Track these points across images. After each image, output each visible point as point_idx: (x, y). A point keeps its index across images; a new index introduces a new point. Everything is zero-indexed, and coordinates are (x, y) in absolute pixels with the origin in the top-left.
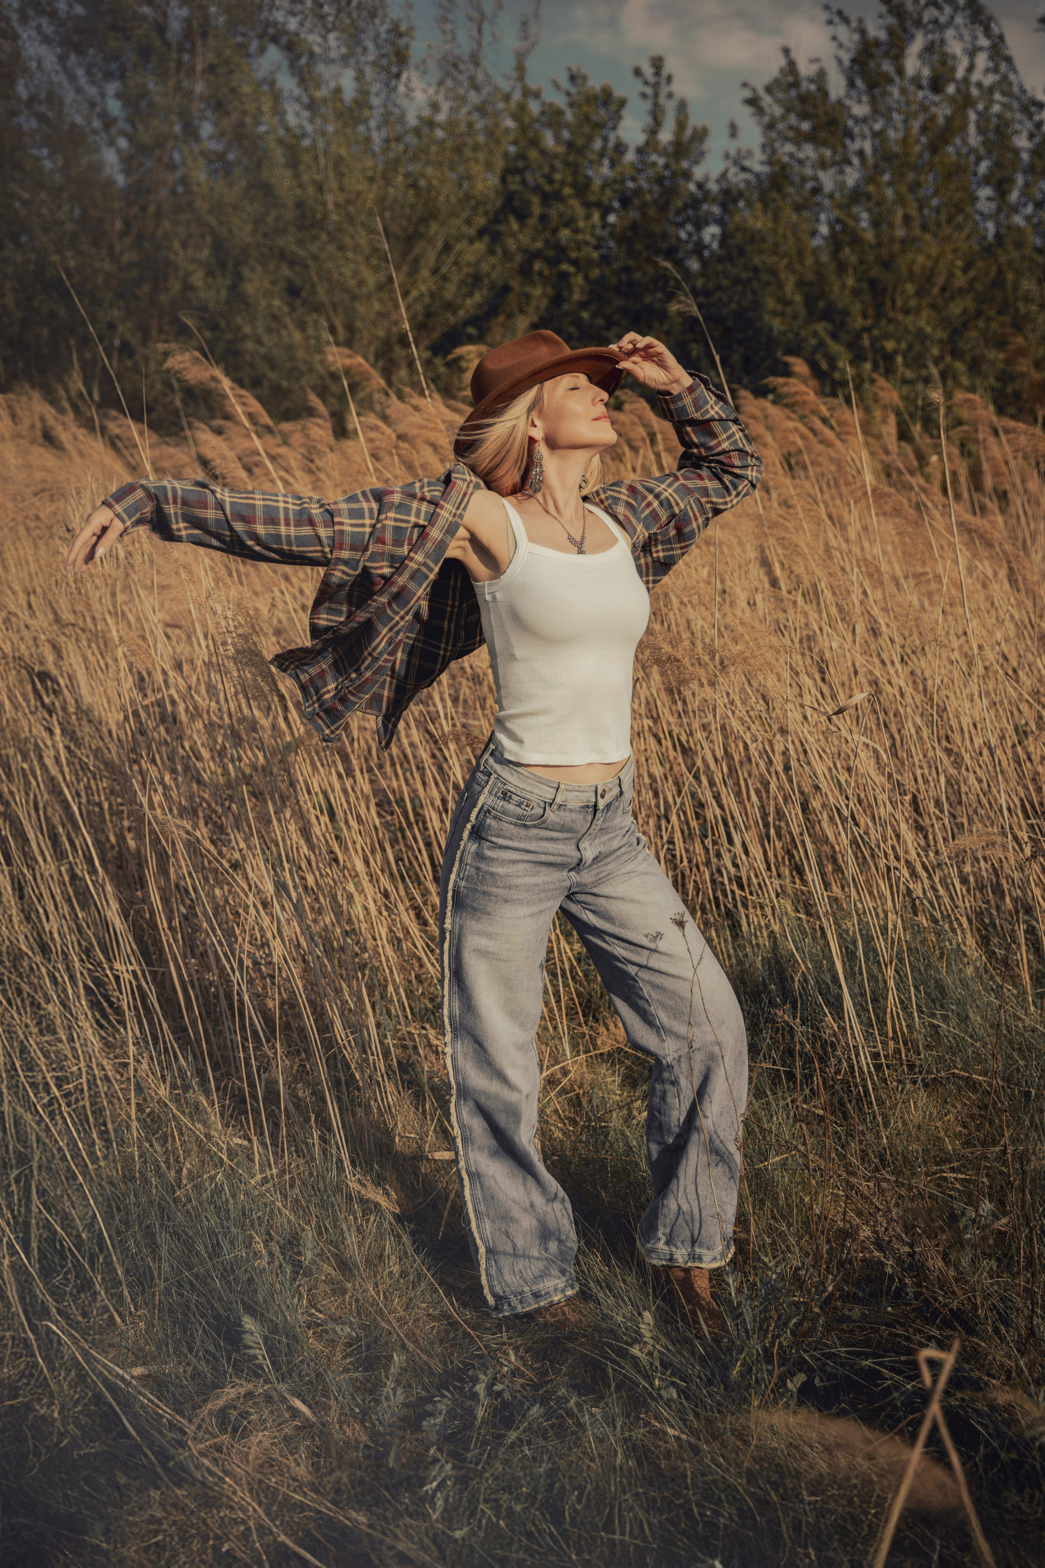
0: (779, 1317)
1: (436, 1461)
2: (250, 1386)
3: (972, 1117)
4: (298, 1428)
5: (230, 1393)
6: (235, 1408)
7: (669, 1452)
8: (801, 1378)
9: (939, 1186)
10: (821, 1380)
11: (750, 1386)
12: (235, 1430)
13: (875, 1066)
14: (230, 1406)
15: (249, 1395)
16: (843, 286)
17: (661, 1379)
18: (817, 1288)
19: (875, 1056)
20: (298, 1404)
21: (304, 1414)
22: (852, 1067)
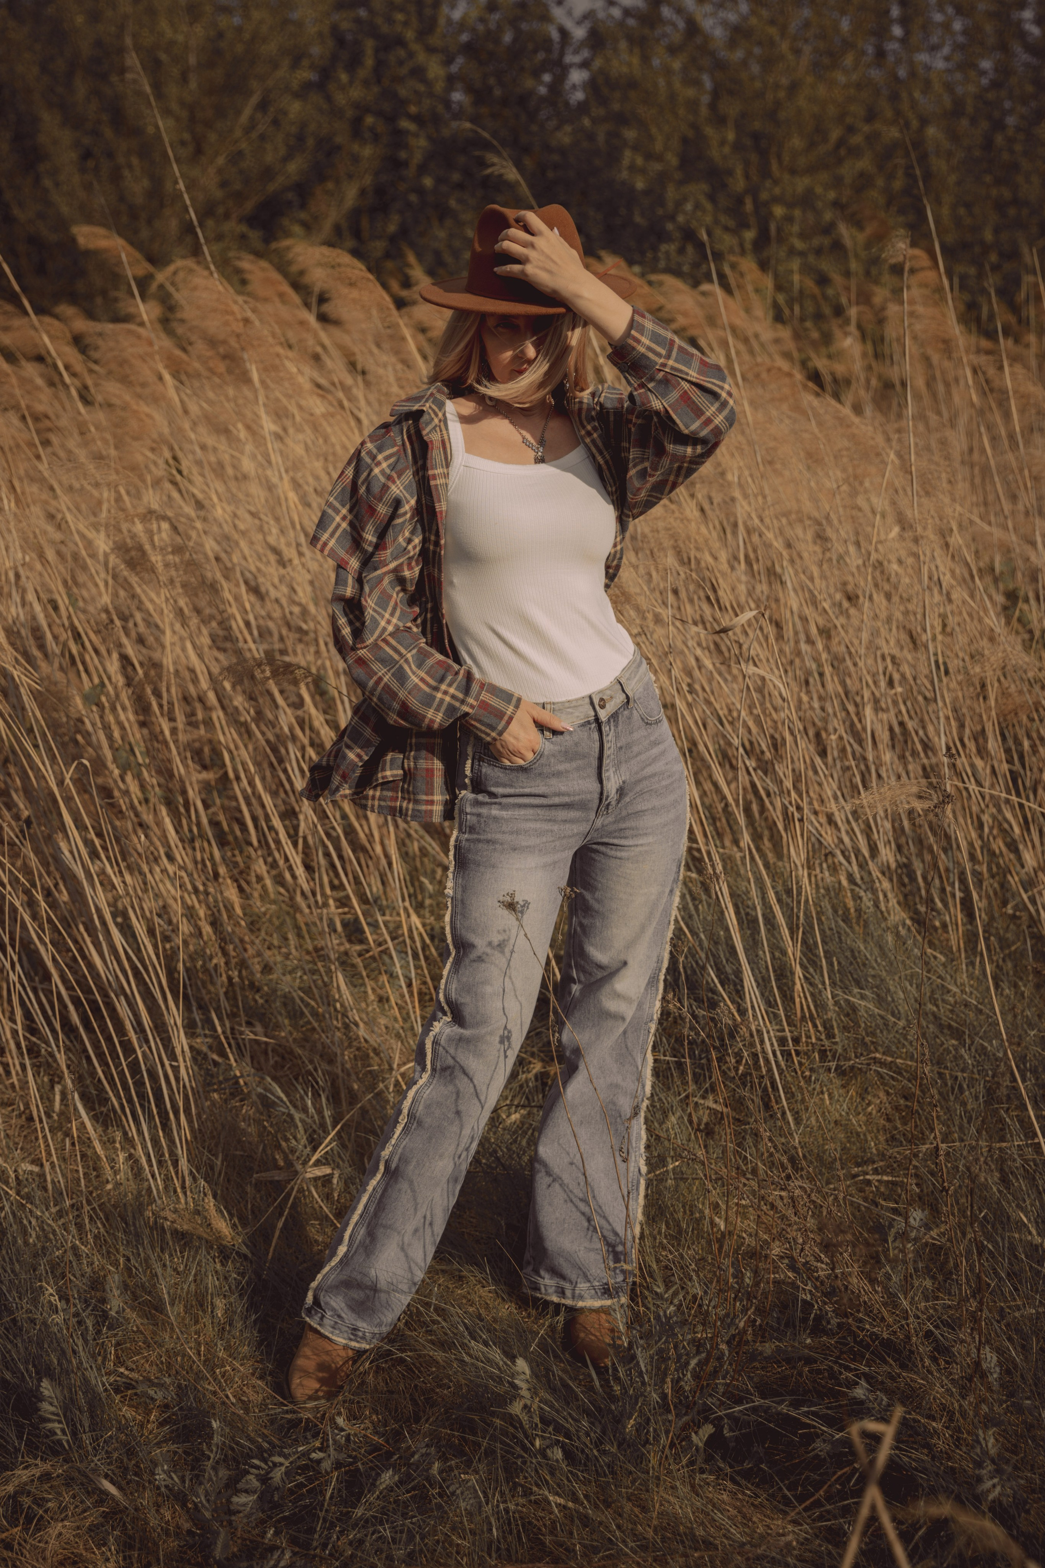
0: (679, 1357)
1: (273, 1548)
2: (47, 1467)
3: (897, 1108)
4: (105, 1515)
5: (22, 1475)
6: (29, 1494)
7: (554, 1522)
8: (708, 1430)
9: (861, 1190)
10: (731, 1430)
11: (647, 1442)
12: (29, 1520)
13: (782, 1052)
14: (22, 1490)
15: (46, 1477)
16: (723, 143)
17: (543, 1438)
18: (722, 1321)
19: (782, 1041)
20: (107, 1485)
21: (113, 1497)
22: (755, 1056)
